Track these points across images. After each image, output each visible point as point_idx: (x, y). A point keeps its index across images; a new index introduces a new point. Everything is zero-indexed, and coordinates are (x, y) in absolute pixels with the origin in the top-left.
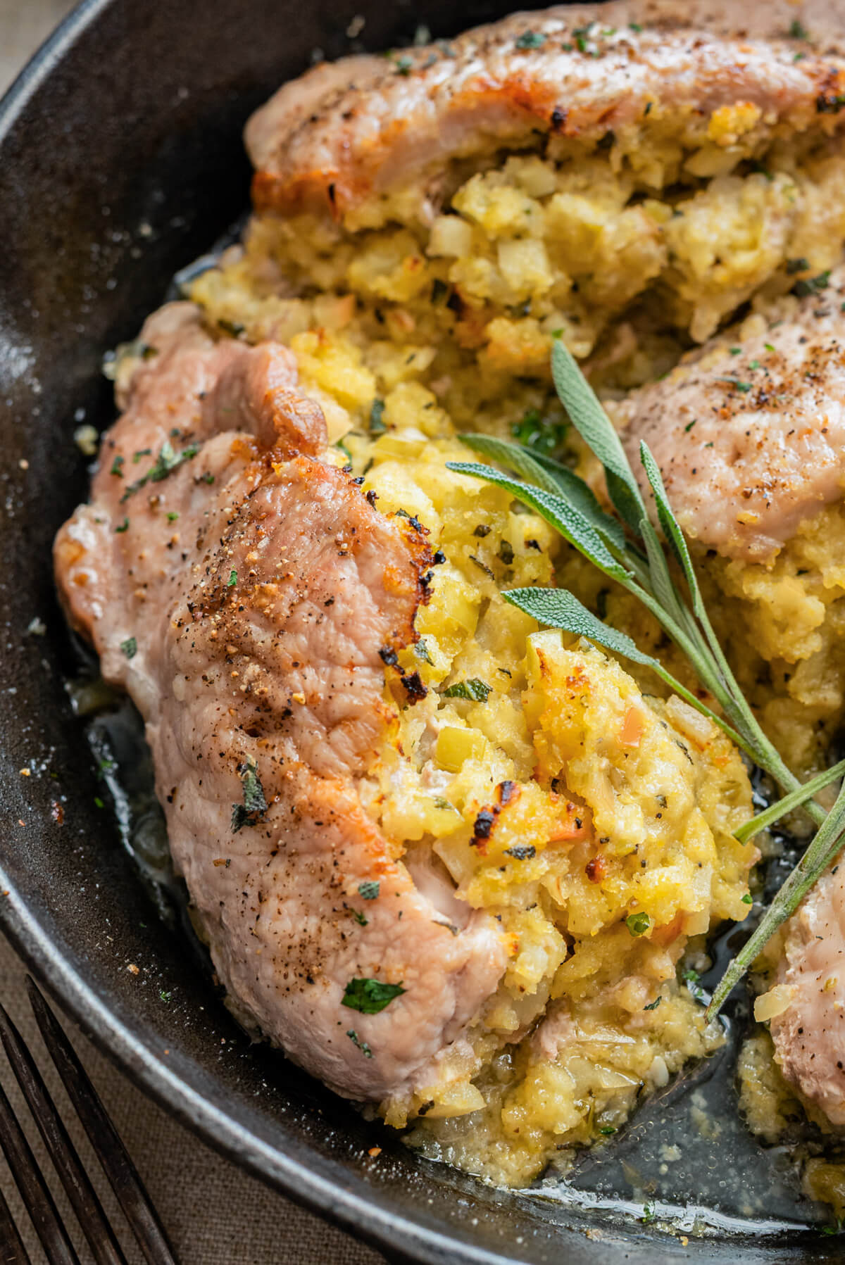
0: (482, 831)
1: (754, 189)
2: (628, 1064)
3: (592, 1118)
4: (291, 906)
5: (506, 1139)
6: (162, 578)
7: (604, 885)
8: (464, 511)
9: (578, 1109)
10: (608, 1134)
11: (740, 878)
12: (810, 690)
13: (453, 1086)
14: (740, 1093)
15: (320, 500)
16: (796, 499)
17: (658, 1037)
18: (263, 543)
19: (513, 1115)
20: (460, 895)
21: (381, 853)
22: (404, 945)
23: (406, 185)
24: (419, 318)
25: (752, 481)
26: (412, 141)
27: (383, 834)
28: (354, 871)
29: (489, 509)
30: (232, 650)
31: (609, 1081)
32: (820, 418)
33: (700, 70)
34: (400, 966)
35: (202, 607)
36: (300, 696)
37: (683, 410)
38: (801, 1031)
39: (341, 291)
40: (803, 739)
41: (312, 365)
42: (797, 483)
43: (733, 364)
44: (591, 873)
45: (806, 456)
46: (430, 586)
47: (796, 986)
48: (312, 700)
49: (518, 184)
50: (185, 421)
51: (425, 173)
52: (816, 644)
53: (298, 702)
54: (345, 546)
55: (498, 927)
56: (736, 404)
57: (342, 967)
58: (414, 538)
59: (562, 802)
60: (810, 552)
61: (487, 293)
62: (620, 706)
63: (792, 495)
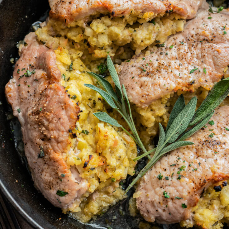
0: (85, 166)
1: (151, 27)
2: (109, 202)
3: (101, 211)
4: (48, 174)
5: (85, 214)
6: (26, 98)
7: (107, 173)
8: (87, 95)
9: (98, 209)
10: (103, 213)
11: (133, 167)
12: (150, 132)
13: (76, 208)
14: (129, 208)
15: (59, 95)
16: (152, 99)
17: (114, 196)
18: (47, 103)
19: (86, 210)
20: (80, 176)
21: (66, 168)
22: (69, 186)
23: (81, 20)
24: (81, 45)
25: (144, 93)
26: (83, 12)
27: (66, 164)
28: (60, 171)
29: (92, 95)
30: (40, 124)
31: (104, 205)
32: (159, 82)
33: (143, 4)
34: (67, 189)
35: (34, 113)
36: (52, 137)
37: (132, 73)
38: (141, 202)
39: (66, 37)
40: (148, 139)
41: (59, 56)
42: (153, 96)
43: (143, 63)
44: (105, 171)
45: (155, 90)
46: (80, 117)
47: (141, 192)
48: (55, 138)
49: (104, 23)
50: (32, 63)
51: (85, 18)
52: (152, 124)
53: (52, 138)
54: (63, 107)
55: (87, 182)
56: (142, 74)
57: (57, 187)
58: (77, 107)
59: (101, 158)
60: (154, 107)
61: (95, 45)
62: (114, 139)
63: (151, 98)
